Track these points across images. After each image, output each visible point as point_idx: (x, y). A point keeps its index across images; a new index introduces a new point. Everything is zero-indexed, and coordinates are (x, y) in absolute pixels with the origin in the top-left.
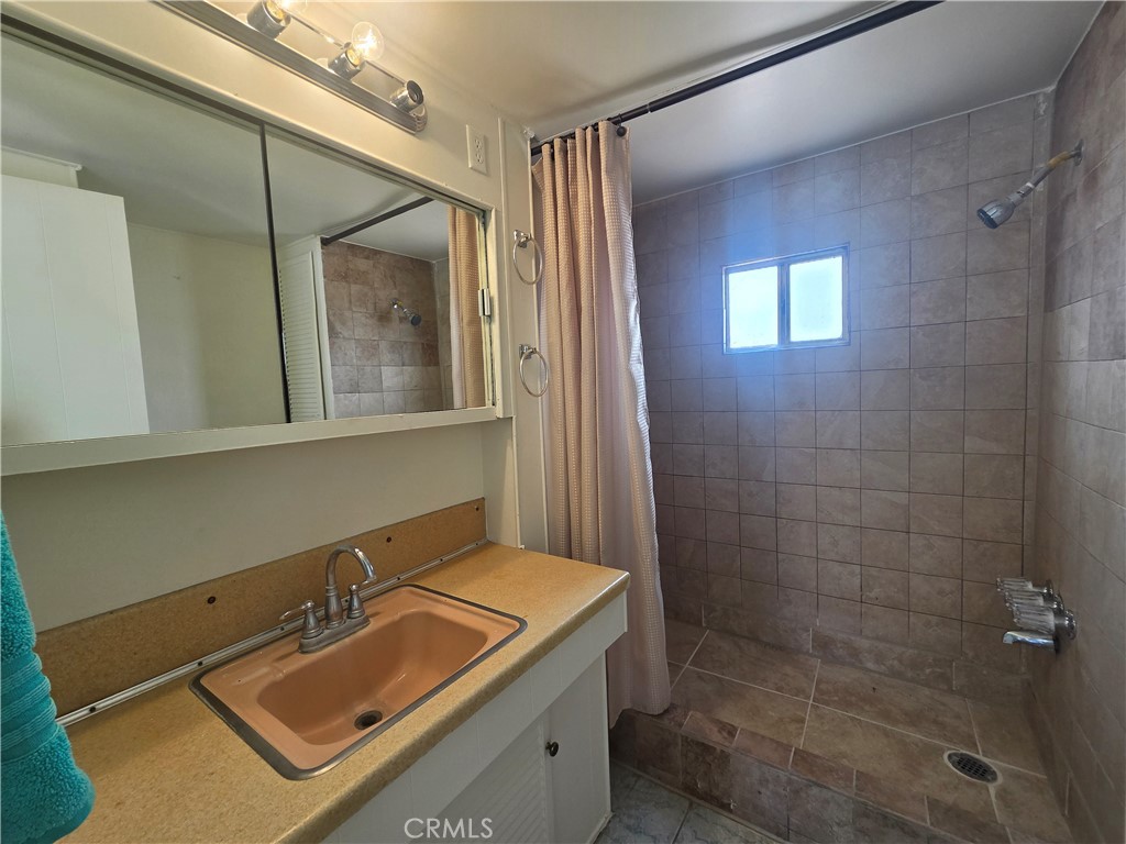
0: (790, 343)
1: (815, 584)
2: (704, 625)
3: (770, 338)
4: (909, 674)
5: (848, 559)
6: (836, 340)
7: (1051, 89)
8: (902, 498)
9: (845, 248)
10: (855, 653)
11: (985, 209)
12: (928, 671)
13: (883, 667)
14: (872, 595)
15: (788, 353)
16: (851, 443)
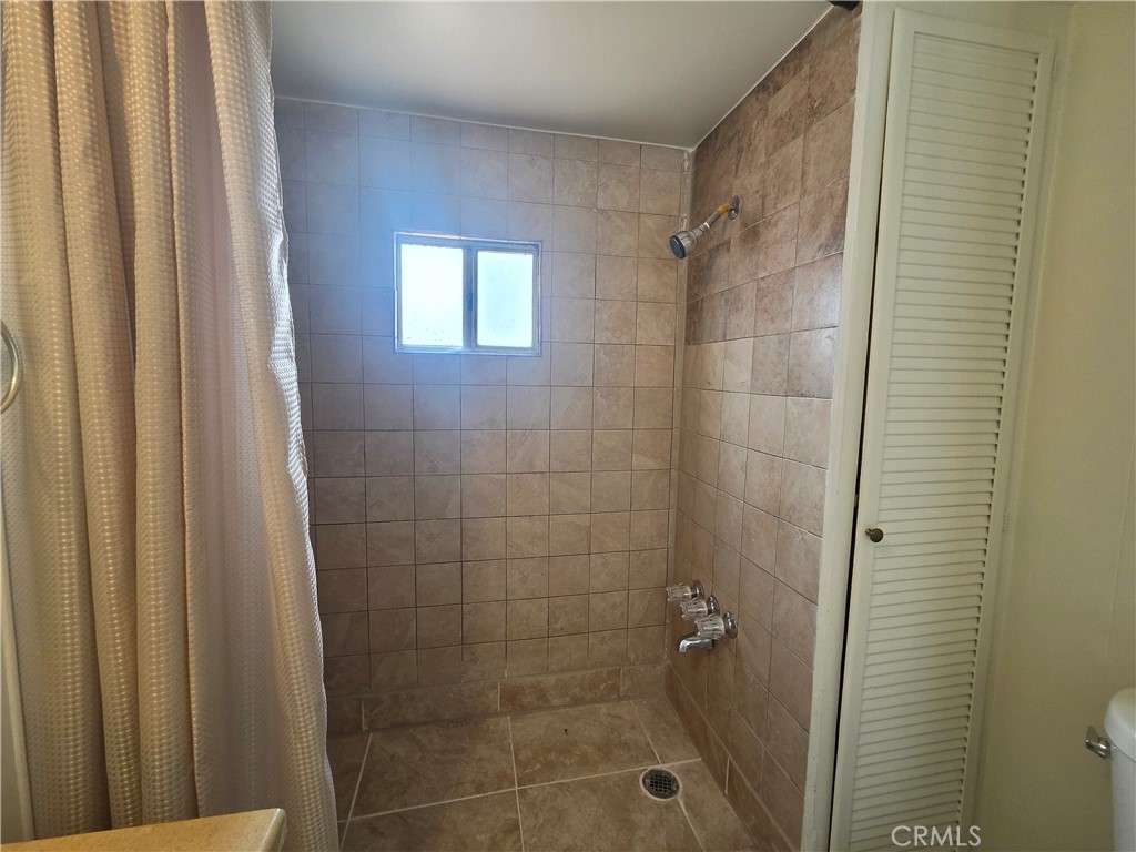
0: (477, 346)
1: (503, 630)
2: (364, 728)
3: (454, 339)
4: (589, 696)
5: (537, 595)
6: (525, 349)
7: (691, 150)
8: (584, 520)
9: (537, 246)
10: (542, 694)
11: (679, 237)
12: (602, 687)
13: (568, 699)
14: (558, 626)
15: (476, 358)
16: (540, 465)
